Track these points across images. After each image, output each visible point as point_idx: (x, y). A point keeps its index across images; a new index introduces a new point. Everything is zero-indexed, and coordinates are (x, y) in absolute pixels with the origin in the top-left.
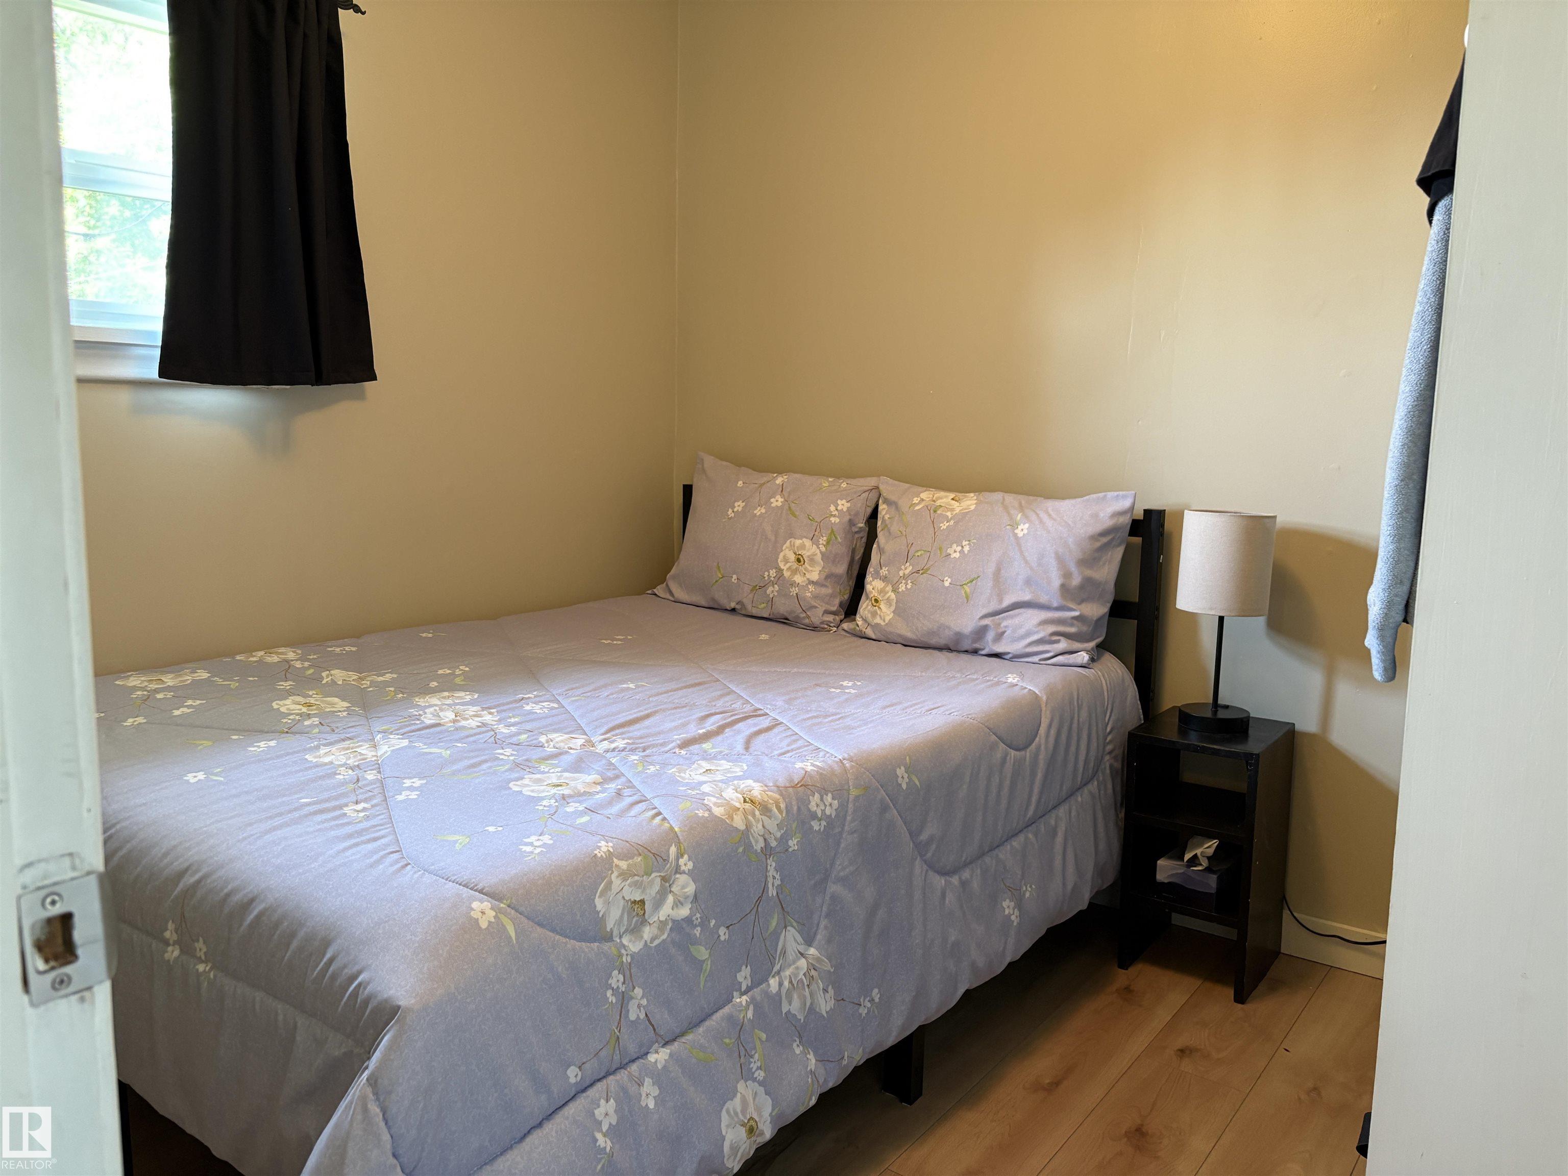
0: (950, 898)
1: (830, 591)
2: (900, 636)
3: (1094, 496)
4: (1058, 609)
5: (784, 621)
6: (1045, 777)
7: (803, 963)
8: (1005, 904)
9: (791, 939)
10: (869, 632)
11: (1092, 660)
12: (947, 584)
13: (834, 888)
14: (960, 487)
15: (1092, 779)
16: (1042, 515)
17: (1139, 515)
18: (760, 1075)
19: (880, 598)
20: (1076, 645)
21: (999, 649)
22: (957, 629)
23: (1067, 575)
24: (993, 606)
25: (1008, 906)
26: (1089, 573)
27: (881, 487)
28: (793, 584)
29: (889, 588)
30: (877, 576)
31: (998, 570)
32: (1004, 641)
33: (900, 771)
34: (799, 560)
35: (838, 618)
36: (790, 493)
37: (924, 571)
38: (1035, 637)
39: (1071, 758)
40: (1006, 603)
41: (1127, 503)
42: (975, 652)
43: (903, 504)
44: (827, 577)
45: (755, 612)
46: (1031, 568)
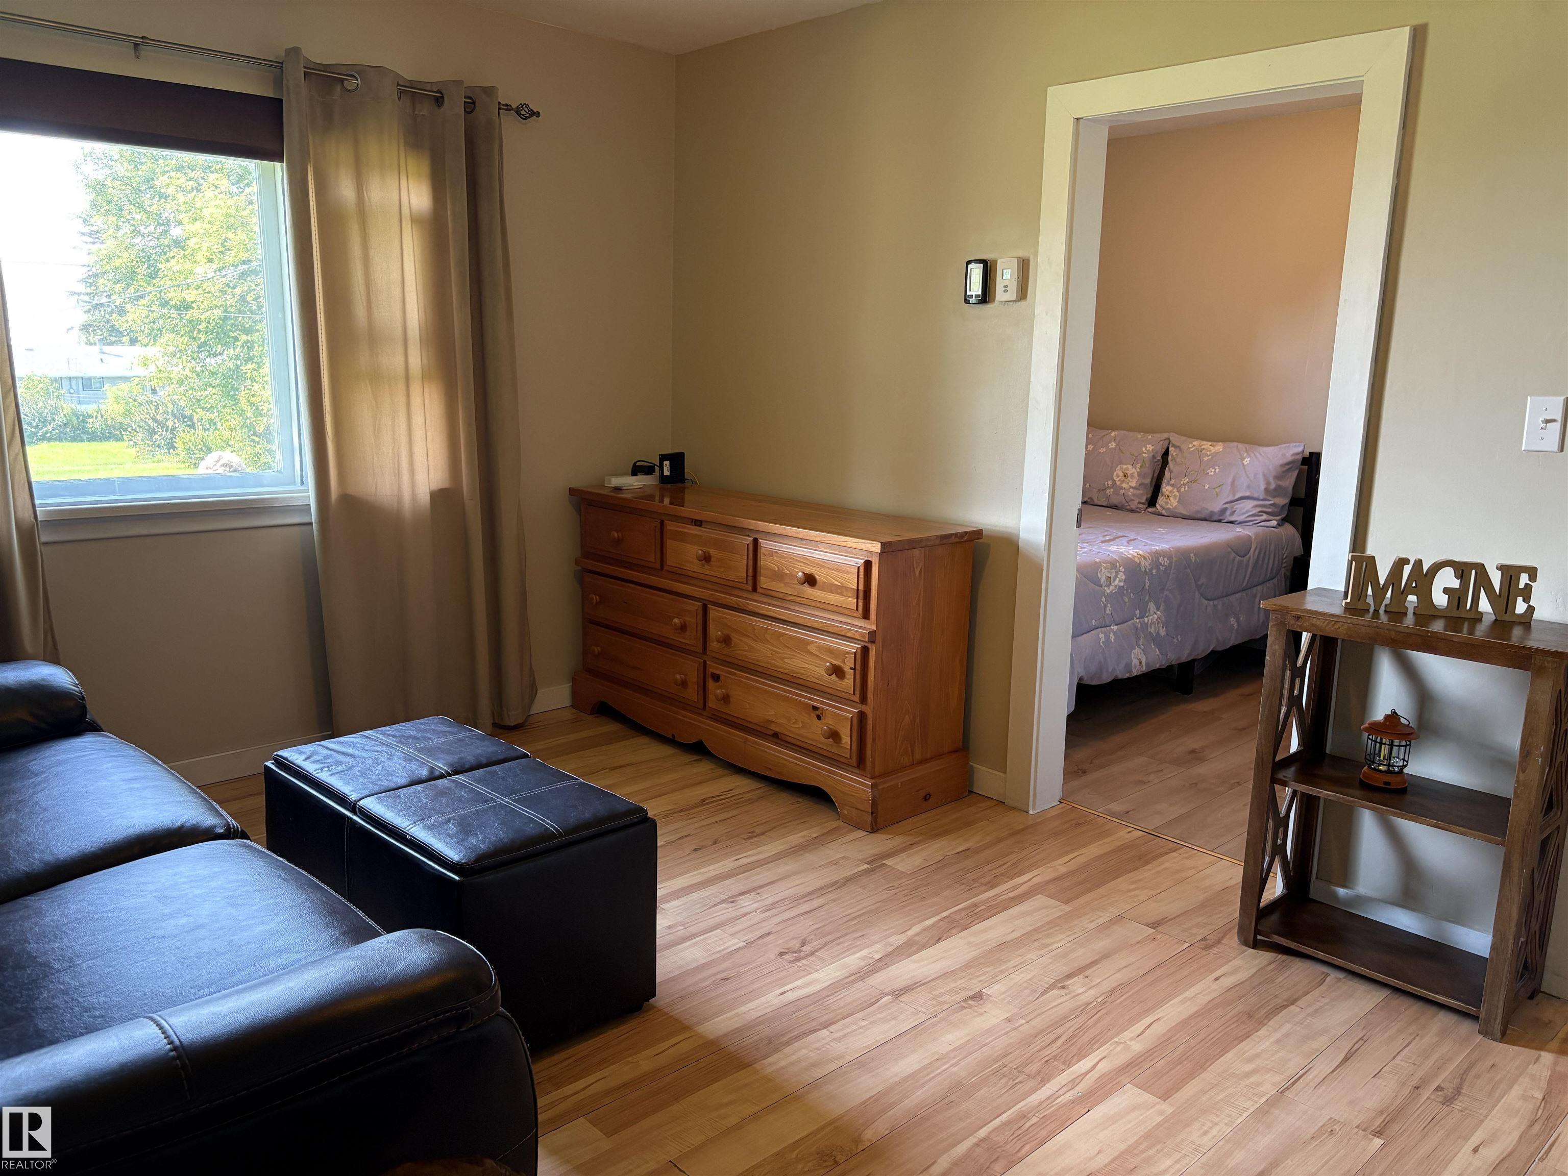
0: (1209, 609)
1: (1141, 492)
2: (1181, 514)
3: (1284, 445)
4: (1263, 500)
5: (1115, 507)
6: (1252, 573)
7: (1155, 616)
8: (1232, 619)
9: (1152, 606)
10: (1164, 512)
11: (1279, 525)
12: (1206, 488)
13: (1166, 593)
14: (1214, 439)
15: (1274, 578)
16: (1257, 454)
17: (1307, 454)
18: (1142, 647)
19: (1170, 495)
20: (1272, 518)
21: (1232, 519)
22: (1211, 510)
23: (1268, 483)
24: (1231, 498)
25: (1233, 620)
26: (1280, 483)
27: (1171, 438)
28: (1121, 488)
29: (1175, 490)
30: (1168, 484)
31: (1233, 483)
32: (1235, 515)
33: (1192, 555)
34: (1125, 476)
35: (1145, 506)
36: (1119, 441)
37: (1195, 481)
38: (1251, 513)
39: (1265, 566)
40: (1237, 496)
41: (1300, 449)
42: (1220, 521)
43: (1183, 447)
44: (1140, 485)
45: (1099, 503)
46: (1251, 480)
